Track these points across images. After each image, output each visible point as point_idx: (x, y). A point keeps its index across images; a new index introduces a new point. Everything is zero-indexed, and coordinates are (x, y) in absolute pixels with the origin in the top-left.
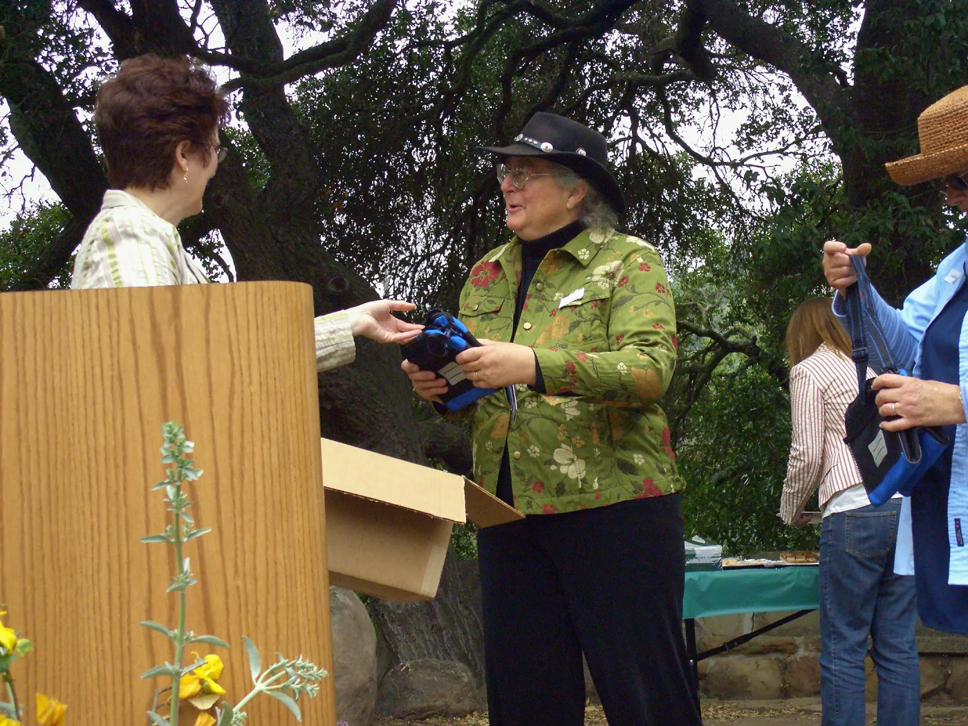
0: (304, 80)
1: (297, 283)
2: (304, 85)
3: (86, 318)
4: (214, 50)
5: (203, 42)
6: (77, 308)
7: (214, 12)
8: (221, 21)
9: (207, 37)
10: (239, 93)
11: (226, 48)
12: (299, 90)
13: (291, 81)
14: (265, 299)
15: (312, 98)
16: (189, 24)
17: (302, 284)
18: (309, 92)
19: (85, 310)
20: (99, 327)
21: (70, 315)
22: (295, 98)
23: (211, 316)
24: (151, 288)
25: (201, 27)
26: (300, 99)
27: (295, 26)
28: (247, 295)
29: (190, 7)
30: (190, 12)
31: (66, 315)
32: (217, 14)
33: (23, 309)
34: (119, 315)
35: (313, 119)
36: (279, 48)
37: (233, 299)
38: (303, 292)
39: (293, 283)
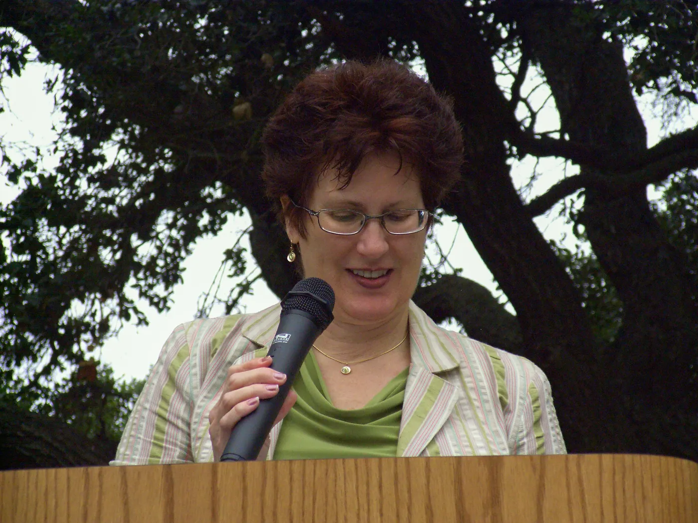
0: (677, 180)
1: (678, 460)
2: (676, 186)
3: (363, 500)
4: (545, 135)
5: (527, 123)
6: (352, 486)
7: (545, 79)
8: (555, 93)
9: (533, 115)
10: (579, 196)
11: (562, 132)
12: (669, 195)
13: (658, 181)
14: (629, 483)
15: (688, 207)
16: (508, 96)
17: (685, 462)
18: (685, 197)
19: (363, 488)
20: (381, 515)
21: (340, 496)
22: (663, 207)
23: (547, 505)
24: (459, 459)
25: (525, 101)
26: (670, 207)
27: (665, 97)
28: (601, 474)
29: (511, 73)
30: (511, 80)
31: (335, 497)
32: (549, 82)
33: (276, 486)
34: (410, 498)
35: (690, 238)
36: (640, 131)
37: (580, 481)
38: (687, 474)
39: (671, 460)
